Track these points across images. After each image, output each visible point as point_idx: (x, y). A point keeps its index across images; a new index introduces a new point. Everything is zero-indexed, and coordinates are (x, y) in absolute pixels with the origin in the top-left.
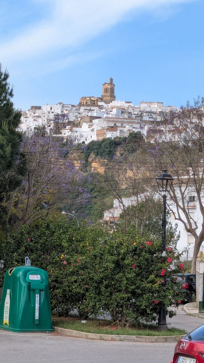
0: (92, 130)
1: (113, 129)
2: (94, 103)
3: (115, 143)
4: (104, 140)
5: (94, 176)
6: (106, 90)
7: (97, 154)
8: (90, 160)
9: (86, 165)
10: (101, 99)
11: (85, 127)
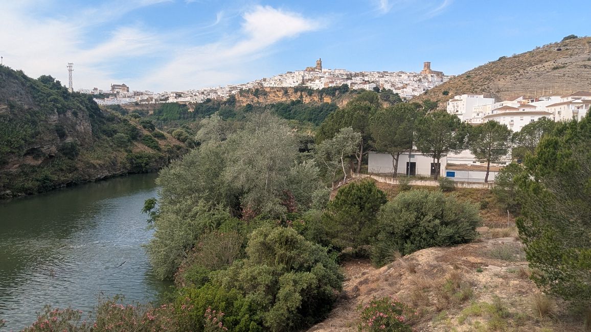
0: (322, 83)
1: (332, 82)
2: (313, 70)
3: (335, 89)
4: (329, 87)
5: (327, 103)
6: (318, 64)
7: (327, 94)
8: (323, 96)
9: (321, 99)
10: (316, 68)
11: (317, 81)
